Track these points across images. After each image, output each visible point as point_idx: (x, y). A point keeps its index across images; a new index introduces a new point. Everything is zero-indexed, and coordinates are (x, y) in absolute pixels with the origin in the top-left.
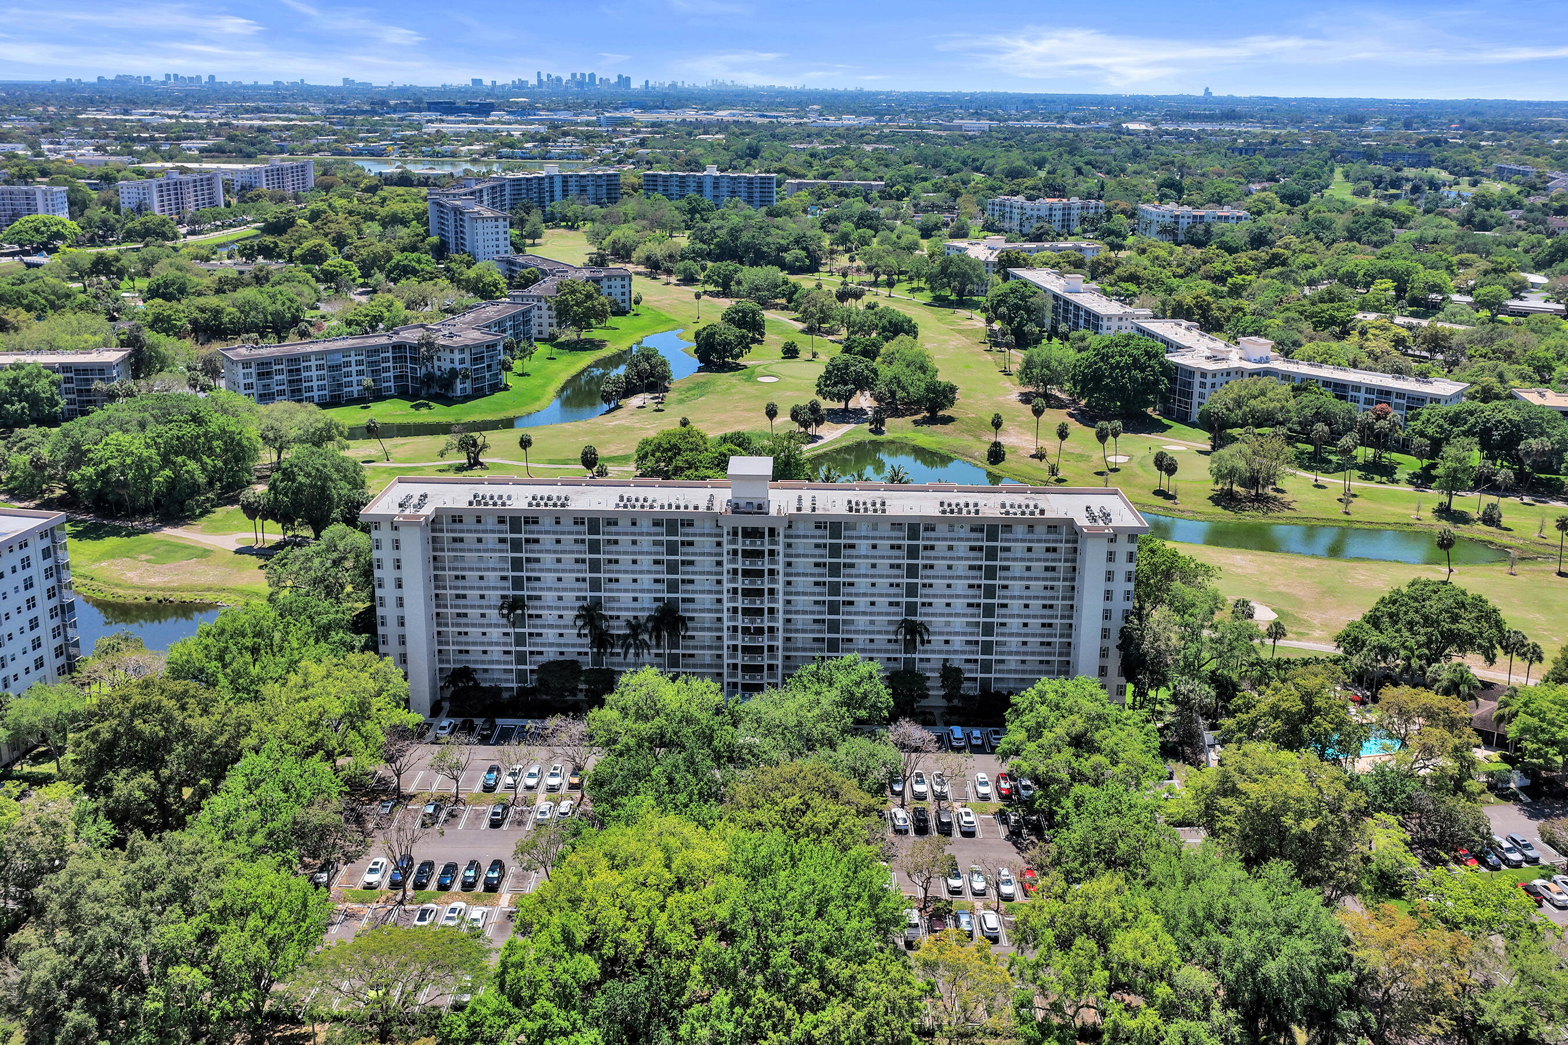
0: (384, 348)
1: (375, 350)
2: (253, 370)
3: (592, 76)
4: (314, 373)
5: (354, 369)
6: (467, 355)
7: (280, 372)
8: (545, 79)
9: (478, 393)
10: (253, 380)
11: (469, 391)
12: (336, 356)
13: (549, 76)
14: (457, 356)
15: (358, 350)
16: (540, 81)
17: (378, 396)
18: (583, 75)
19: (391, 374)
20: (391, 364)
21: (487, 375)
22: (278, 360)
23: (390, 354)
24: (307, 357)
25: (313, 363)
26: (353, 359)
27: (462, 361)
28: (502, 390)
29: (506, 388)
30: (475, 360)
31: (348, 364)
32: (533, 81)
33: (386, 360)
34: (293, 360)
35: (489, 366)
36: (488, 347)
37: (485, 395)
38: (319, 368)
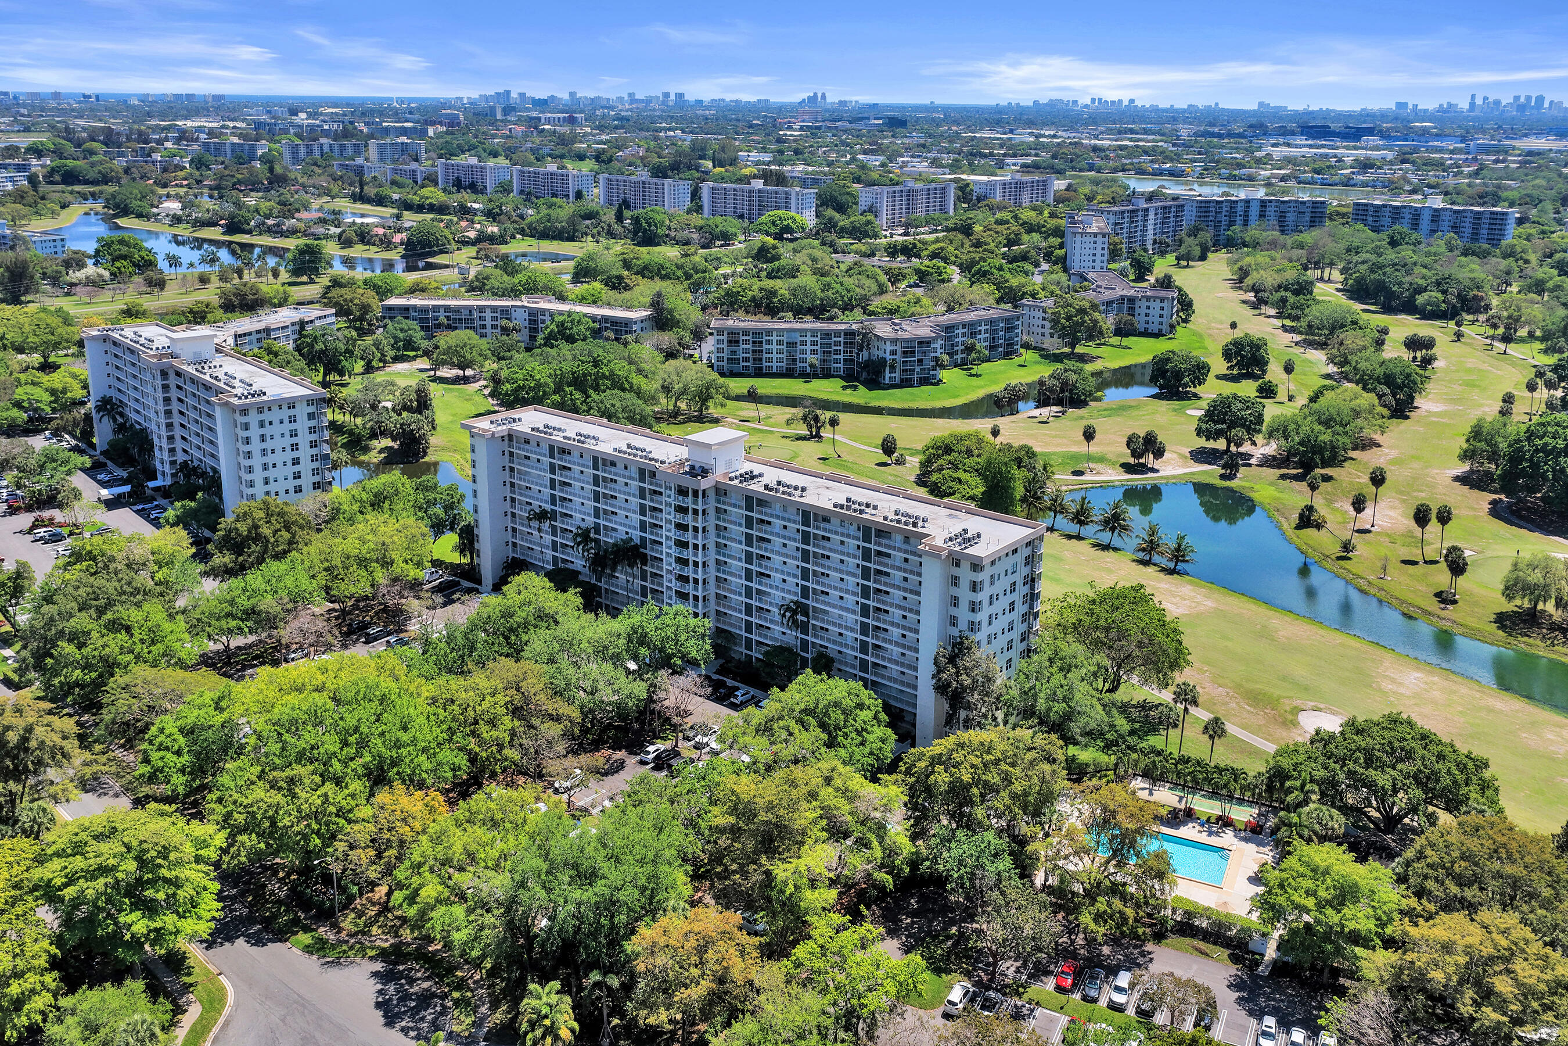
0: (837, 333)
1: (827, 334)
2: (725, 337)
3: (1540, 99)
4: (774, 347)
5: (809, 347)
6: (898, 348)
7: (746, 342)
8: (1479, 101)
9: (906, 383)
10: (725, 346)
11: (898, 381)
12: (793, 335)
13: (1485, 98)
14: (889, 347)
15: (814, 332)
16: (1472, 105)
17: (827, 374)
18: (1529, 98)
19: (841, 357)
20: (842, 348)
21: (917, 369)
22: (745, 332)
23: (842, 339)
24: (769, 332)
25: (774, 338)
26: (809, 339)
27: (893, 352)
28: (932, 384)
29: (939, 382)
30: (905, 353)
31: (804, 343)
32: (1464, 105)
33: (837, 344)
34: (758, 333)
35: (920, 361)
36: (920, 343)
37: (912, 386)
38: (780, 343)
